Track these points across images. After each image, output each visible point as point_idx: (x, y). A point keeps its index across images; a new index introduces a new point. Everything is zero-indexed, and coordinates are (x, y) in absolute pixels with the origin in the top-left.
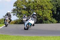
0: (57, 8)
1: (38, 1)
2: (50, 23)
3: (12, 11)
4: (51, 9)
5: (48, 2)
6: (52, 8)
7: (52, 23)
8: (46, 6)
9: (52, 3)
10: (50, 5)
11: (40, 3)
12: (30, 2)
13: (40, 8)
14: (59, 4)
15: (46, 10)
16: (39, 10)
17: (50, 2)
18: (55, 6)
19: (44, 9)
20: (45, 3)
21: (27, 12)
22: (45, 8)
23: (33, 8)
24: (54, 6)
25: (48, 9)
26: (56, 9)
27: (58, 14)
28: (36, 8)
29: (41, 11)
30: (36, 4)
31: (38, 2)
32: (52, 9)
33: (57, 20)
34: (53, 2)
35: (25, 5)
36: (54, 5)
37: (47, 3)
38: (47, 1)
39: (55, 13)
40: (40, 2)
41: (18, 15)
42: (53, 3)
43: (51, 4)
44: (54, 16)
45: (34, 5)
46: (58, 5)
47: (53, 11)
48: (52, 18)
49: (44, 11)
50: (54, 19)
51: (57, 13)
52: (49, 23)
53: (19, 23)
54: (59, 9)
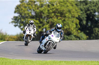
0: (87, 14)
1: (56, 4)
3: (13, 20)
4: (77, 16)
6: (80, 14)
7: (80, 39)
8: (69, 11)
9: (79, 7)
10: (76, 10)
12: (42, 6)
13: (59, 15)
14: (90, 8)
16: (57, 18)
18: (84, 11)
19: (65, 17)
20: (68, 6)
21: (37, 21)
22: (67, 15)
24: (82, 12)
25: (72, 17)
26: (86, 16)
27: (89, 25)
30: (53, 9)
32: (79, 16)
34: (80, 5)
35: (34, 10)
36: (82, 10)
37: (71, 7)
38: (71, 3)
39: (84, 22)
40: (58, 5)
42: (82, 7)
43: (77, 8)
44: (83, 28)
45: (48, 11)
46: (88, 10)
47: (81, 20)
48: (79, 31)
49: (66, 19)
50: (82, 32)
51: (87, 23)
52: (74, 40)
54: (91, 17)
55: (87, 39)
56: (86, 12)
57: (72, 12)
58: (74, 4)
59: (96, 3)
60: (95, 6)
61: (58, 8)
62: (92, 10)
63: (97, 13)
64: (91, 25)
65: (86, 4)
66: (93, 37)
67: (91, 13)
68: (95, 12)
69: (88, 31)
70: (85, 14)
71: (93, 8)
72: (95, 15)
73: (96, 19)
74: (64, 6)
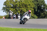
0: (38, 6)
2: (32, 18)
5: (31, 2)
6: (34, 6)
7: (34, 18)
8: (29, 5)
10: (32, 4)
11: (25, 3)
13: (25, 6)
14: (39, 4)
15: (29, 8)
17: (33, 2)
18: (36, 5)
19: (27, 7)
20: (29, 2)
23: (19, 7)
24: (35, 5)
25: (30, 7)
26: (37, 7)
27: (39, 11)
28: (22, 6)
29: (25, 9)
30: (22, 3)
31: (23, 2)
32: (34, 7)
33: (37, 16)
34: (35, 2)
35: (13, 4)
36: (35, 4)
39: (36, 10)
40: (24, 1)
41: (7, 12)
42: (35, 3)
43: (33, 4)
45: (20, 4)
46: (38, 4)
47: (35, 9)
50: (35, 15)
53: (7, 17)
54: (40, 8)
55: (38, 18)
56: (37, 5)
57: (30, 5)
58: (32, 1)
59: (42, 1)
60: (42, 2)
61: (24, 3)
62: (40, 4)
63: (42, 6)
64: (40, 12)
65: (38, 2)
66: (41, 17)
67: (40, 6)
68: (41, 5)
69: (38, 15)
70: (37, 6)
71: (41, 3)
72: (42, 7)
73: (42, 9)
74: (27, 2)
